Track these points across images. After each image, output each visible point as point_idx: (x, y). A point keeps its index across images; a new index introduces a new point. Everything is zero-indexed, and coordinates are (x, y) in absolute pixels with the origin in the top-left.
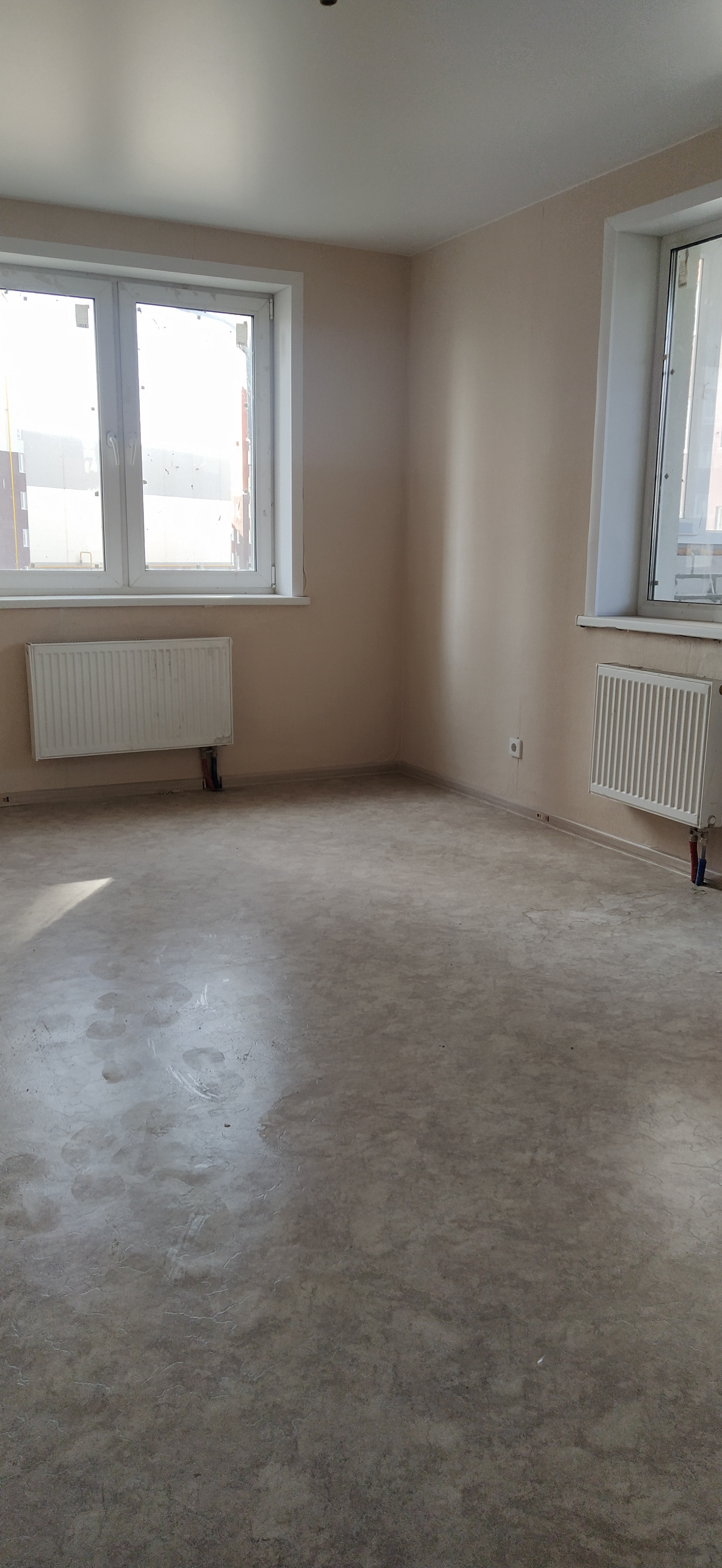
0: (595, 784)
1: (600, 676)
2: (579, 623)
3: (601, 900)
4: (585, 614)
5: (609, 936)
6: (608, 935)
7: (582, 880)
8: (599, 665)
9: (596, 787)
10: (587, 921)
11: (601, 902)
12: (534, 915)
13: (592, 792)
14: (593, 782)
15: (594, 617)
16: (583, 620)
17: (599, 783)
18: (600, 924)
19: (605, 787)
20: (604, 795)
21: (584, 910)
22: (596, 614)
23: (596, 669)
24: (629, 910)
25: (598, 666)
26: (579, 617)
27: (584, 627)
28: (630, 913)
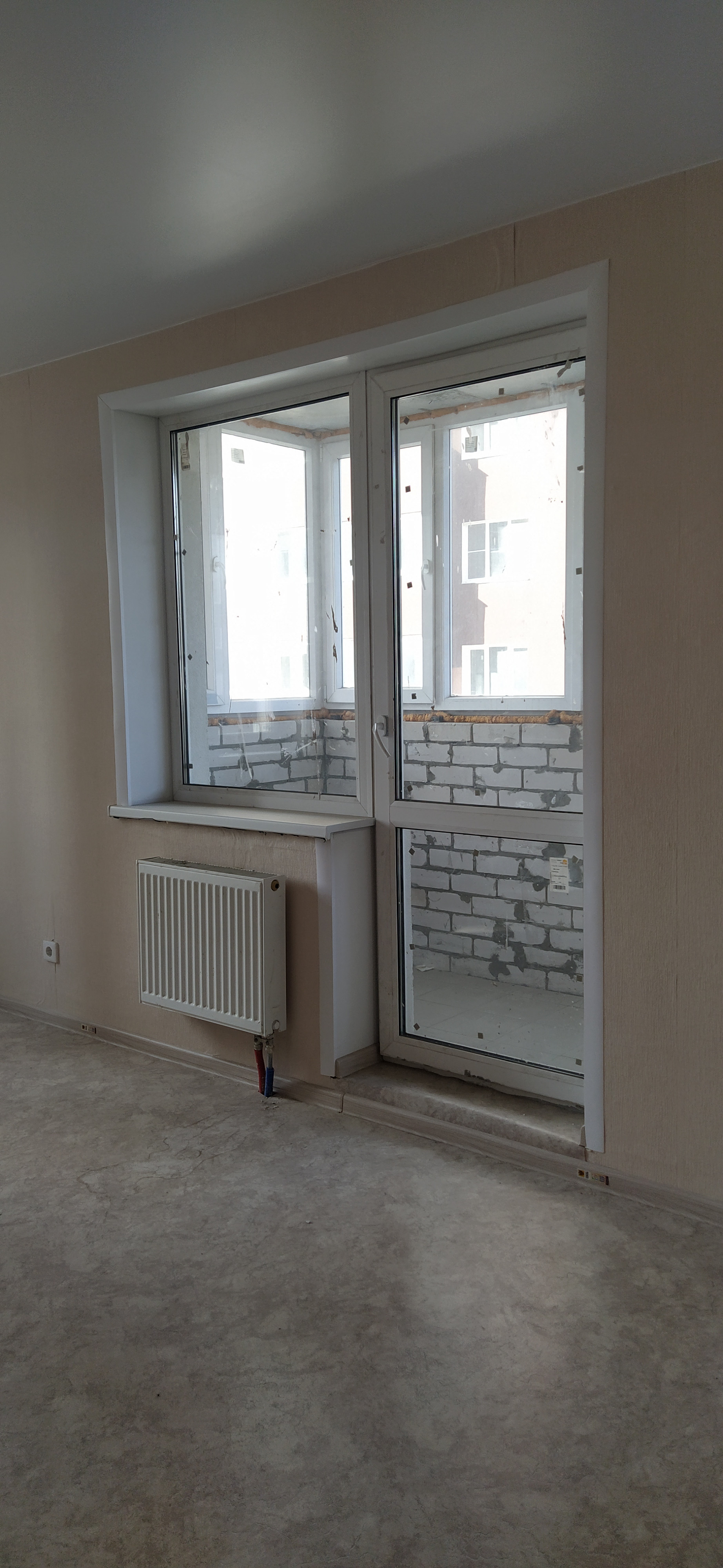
0: (147, 992)
1: (141, 874)
2: (112, 814)
3: (166, 1138)
4: (118, 804)
5: (182, 1193)
6: (180, 1192)
7: (142, 1113)
8: (139, 861)
9: (148, 997)
10: (154, 1175)
11: (167, 1141)
12: (92, 1179)
13: (144, 1002)
14: (144, 991)
15: (127, 806)
16: (116, 811)
17: (150, 992)
18: (169, 1177)
19: (157, 996)
20: (157, 1005)
21: (148, 1159)
22: (130, 803)
23: (136, 866)
24: (198, 1147)
25: (138, 863)
26: (111, 807)
27: (118, 818)
28: (200, 1152)
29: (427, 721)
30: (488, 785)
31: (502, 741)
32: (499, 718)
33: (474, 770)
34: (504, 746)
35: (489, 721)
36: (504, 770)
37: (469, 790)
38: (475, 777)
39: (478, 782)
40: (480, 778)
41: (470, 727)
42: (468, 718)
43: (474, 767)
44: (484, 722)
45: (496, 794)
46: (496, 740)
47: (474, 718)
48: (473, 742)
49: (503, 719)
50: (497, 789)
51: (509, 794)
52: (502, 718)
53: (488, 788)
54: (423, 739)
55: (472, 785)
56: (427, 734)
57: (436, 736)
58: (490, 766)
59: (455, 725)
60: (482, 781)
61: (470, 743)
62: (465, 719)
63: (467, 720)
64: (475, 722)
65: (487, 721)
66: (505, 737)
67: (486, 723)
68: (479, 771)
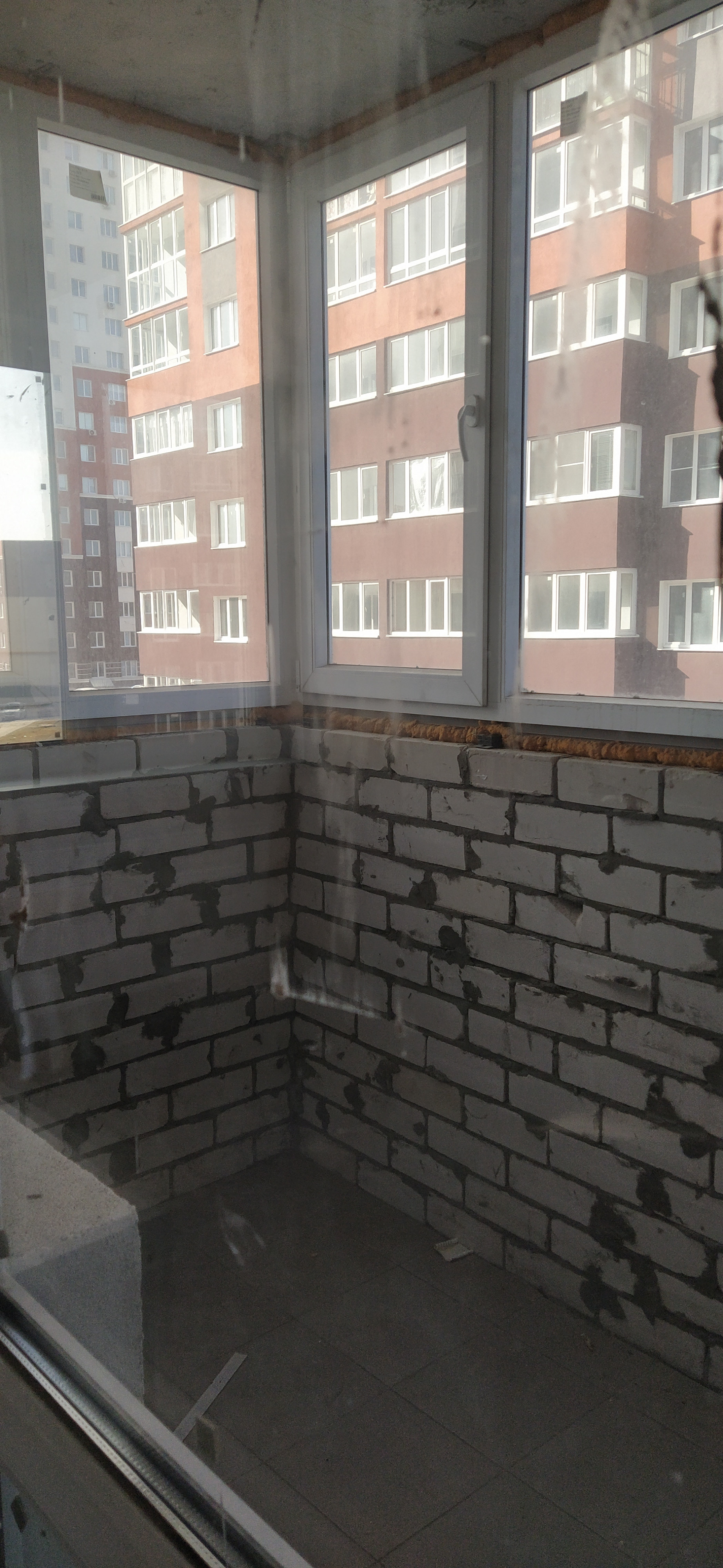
29: (469, 742)
30: (586, 896)
31: (621, 804)
32: (616, 748)
33: (558, 860)
34: (624, 815)
35: (594, 754)
36: (623, 869)
37: (546, 900)
38: (560, 874)
39: (566, 887)
40: (570, 880)
41: (550, 766)
42: (550, 744)
43: (559, 852)
44: (584, 755)
45: (603, 920)
46: (606, 800)
47: (563, 745)
48: (557, 797)
49: (625, 750)
50: (606, 909)
51: (632, 924)
52: (623, 749)
53: (587, 905)
54: (459, 780)
55: (553, 892)
56: (465, 772)
57: (484, 777)
58: (592, 856)
59: (521, 757)
60: (574, 886)
61: (552, 800)
62: (545, 744)
63: (548, 747)
64: (564, 752)
65: (590, 754)
66: (625, 795)
67: (589, 757)
68: (569, 864)
